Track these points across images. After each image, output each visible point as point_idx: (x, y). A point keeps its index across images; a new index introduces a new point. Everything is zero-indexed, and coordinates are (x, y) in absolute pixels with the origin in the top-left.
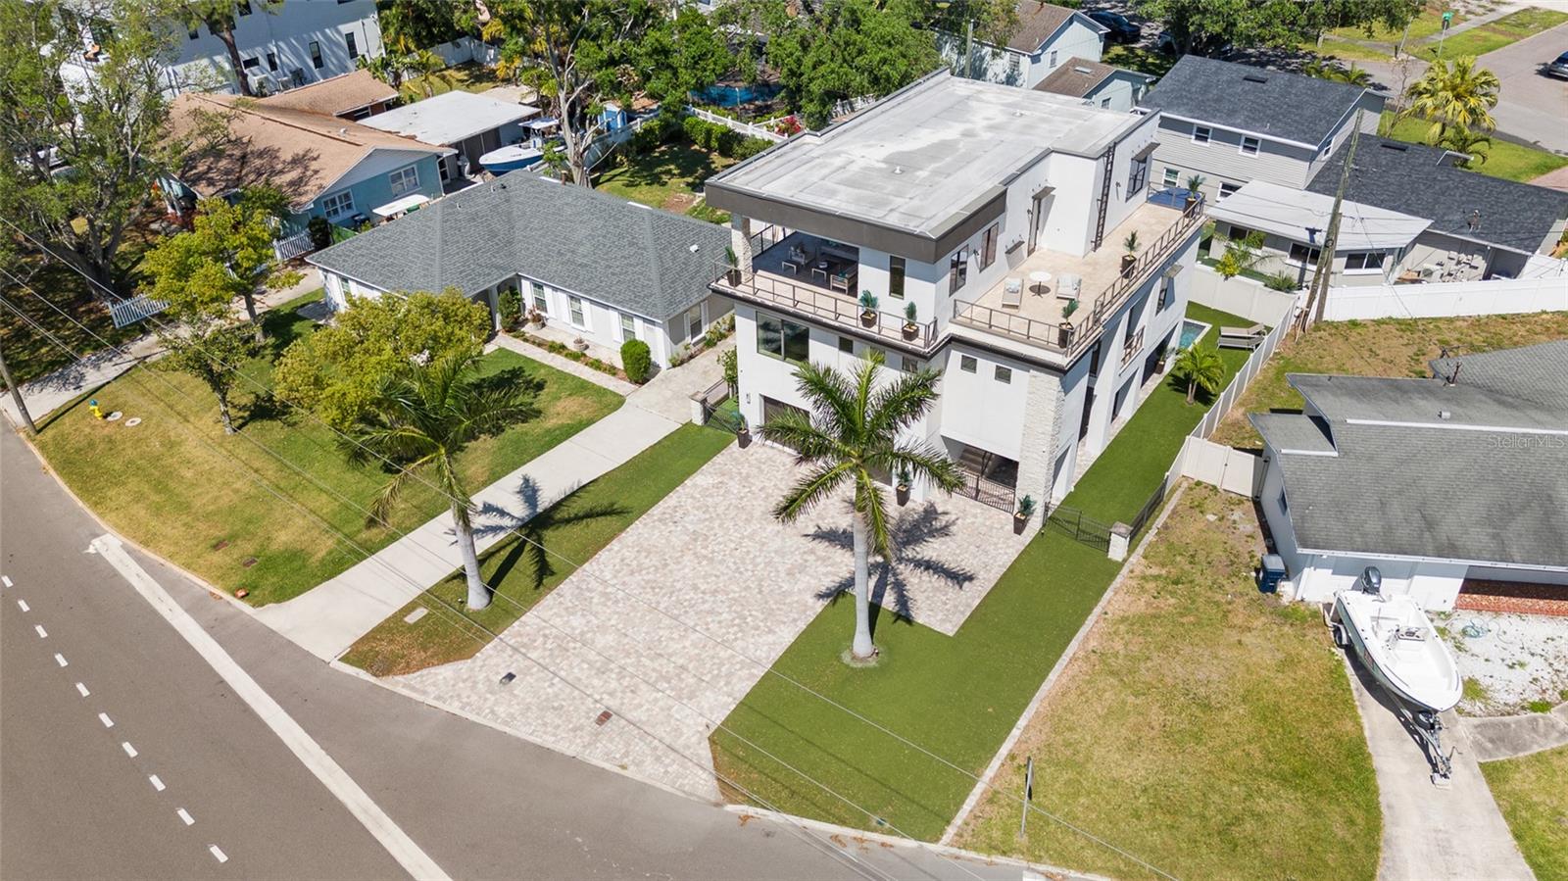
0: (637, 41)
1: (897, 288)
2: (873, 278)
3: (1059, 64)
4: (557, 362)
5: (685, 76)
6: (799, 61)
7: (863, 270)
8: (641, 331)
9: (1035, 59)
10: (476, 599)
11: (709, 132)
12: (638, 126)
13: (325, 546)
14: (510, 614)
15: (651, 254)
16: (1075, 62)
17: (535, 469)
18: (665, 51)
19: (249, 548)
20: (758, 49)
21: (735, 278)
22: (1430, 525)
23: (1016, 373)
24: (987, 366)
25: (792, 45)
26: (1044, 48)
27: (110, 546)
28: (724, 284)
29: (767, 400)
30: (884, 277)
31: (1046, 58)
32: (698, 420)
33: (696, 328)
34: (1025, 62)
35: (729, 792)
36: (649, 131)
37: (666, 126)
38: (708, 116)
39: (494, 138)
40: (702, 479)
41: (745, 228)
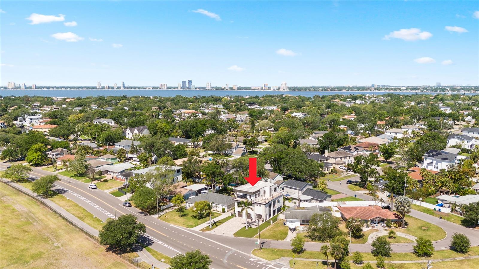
0: (223, 177)
1: (250, 198)
2: (248, 197)
3: (277, 180)
4: (214, 211)
5: (228, 181)
6: (242, 180)
7: (247, 196)
8: (224, 207)
9: (273, 180)
10: (211, 227)
11: (230, 189)
12: (221, 188)
13: (194, 225)
14: (214, 228)
15: (225, 199)
16: (279, 180)
17: (214, 219)
18: (226, 178)
19: (186, 225)
20: (237, 178)
21: (235, 198)
22: (296, 217)
23: (261, 206)
24: (259, 205)
25: (241, 178)
26: (274, 178)
27: (172, 225)
28: (234, 199)
29: (238, 212)
30: (249, 197)
31: (275, 180)
32: (231, 215)
33: (230, 208)
34: (272, 180)
35: (235, 236)
36: (222, 189)
37: (224, 188)
38: (230, 187)
39: (201, 190)
40: (232, 219)
41: (236, 193)
